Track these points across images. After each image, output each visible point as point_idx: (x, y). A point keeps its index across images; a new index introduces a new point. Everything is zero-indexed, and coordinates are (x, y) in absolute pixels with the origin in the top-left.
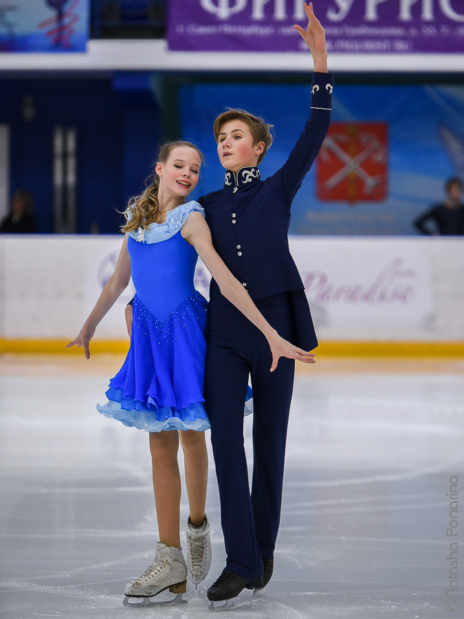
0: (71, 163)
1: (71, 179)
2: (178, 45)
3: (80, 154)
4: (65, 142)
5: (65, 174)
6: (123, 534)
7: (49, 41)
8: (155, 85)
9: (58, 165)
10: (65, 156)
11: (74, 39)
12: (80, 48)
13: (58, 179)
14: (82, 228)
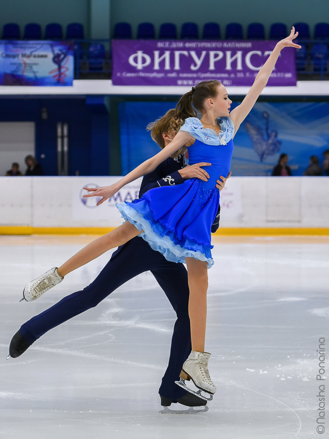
0: (66, 140)
1: (66, 148)
2: (117, 82)
3: (70, 136)
4: (62, 130)
5: (62, 146)
6: (91, 323)
7: (55, 80)
8: (106, 102)
9: (59, 141)
10: (62, 137)
11: (66, 80)
12: (70, 84)
13: (59, 149)
14: (71, 173)
